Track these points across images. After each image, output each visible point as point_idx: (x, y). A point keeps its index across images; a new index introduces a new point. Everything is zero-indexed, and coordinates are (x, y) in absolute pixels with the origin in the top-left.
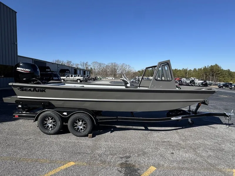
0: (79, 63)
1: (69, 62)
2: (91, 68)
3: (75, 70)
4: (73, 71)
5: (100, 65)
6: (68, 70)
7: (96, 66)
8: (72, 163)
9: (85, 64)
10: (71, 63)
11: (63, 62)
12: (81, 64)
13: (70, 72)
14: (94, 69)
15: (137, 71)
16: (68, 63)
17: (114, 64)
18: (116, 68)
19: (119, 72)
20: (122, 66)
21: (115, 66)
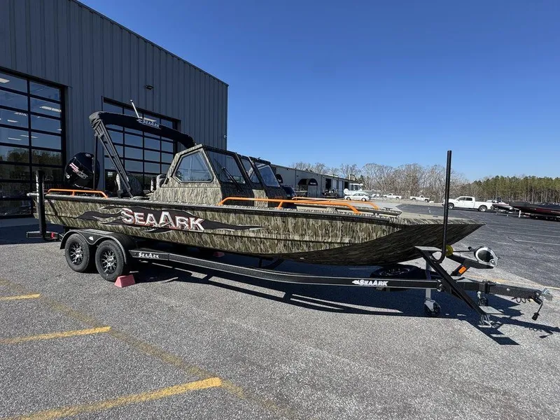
0: (339, 168)
1: (320, 165)
2: (362, 176)
3: (327, 180)
4: (324, 182)
5: (381, 169)
6: (313, 180)
7: (373, 171)
8: (216, 382)
9: (351, 168)
10: (324, 168)
11: (310, 165)
12: (342, 169)
13: (317, 185)
14: (368, 178)
15: (471, 182)
16: (318, 166)
17: (412, 167)
18: (418, 175)
19: (424, 183)
20: (432, 171)
21: (415, 171)
